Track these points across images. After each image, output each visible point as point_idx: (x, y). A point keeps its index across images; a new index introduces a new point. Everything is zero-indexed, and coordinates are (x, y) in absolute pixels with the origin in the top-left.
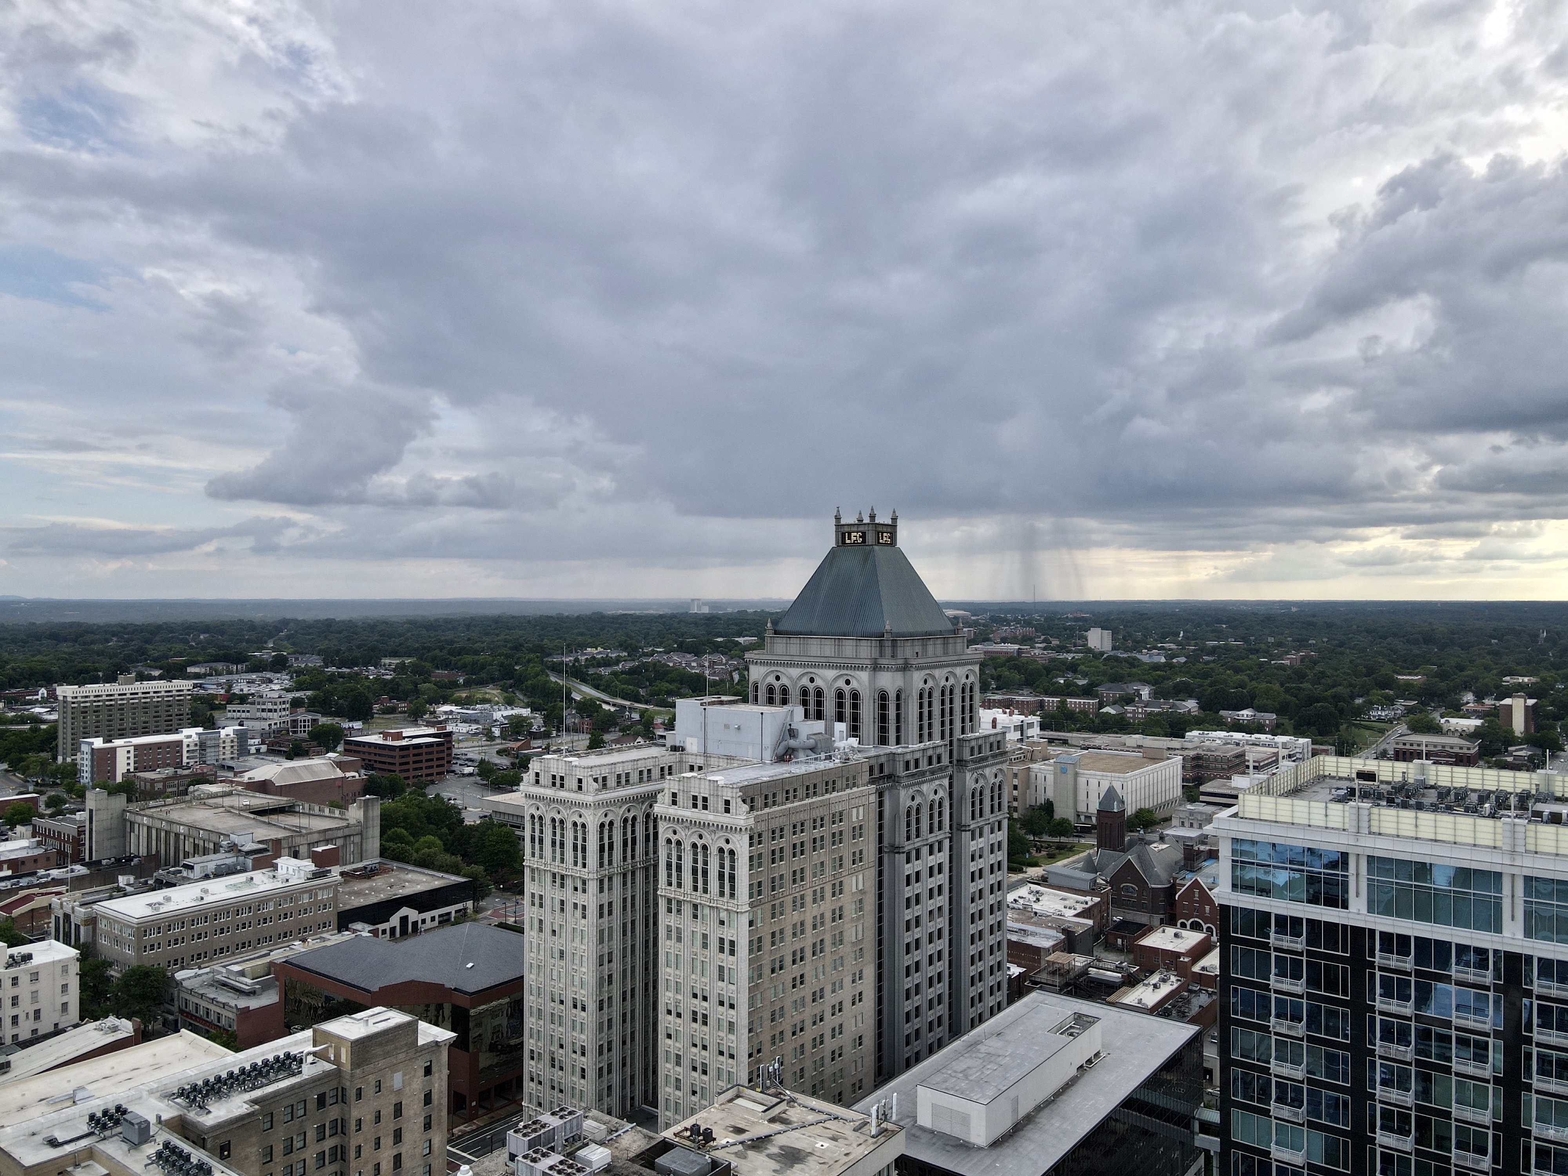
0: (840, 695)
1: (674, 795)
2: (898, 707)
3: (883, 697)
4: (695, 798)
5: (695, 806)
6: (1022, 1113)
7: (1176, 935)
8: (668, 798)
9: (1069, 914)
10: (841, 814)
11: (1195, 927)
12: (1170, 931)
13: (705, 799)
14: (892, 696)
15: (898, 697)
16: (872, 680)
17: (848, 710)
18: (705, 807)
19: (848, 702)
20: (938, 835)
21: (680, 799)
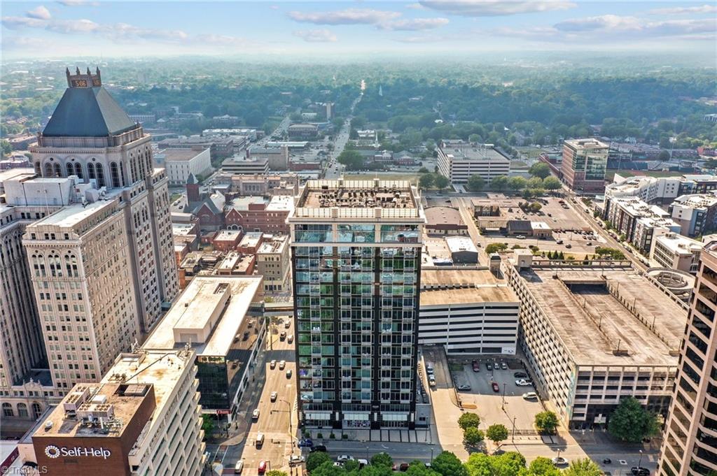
0: (90, 166)
1: (33, 235)
2: (122, 169)
3: (114, 165)
4: (46, 235)
5: (47, 238)
6: (213, 326)
7: (229, 234)
8: (30, 237)
9: (185, 234)
10: (113, 226)
11: (235, 228)
12: (226, 232)
13: (53, 235)
14: (118, 164)
15: (121, 164)
16: (107, 157)
17: (96, 173)
18: (53, 238)
19: (95, 169)
20: (147, 222)
21: (37, 236)
